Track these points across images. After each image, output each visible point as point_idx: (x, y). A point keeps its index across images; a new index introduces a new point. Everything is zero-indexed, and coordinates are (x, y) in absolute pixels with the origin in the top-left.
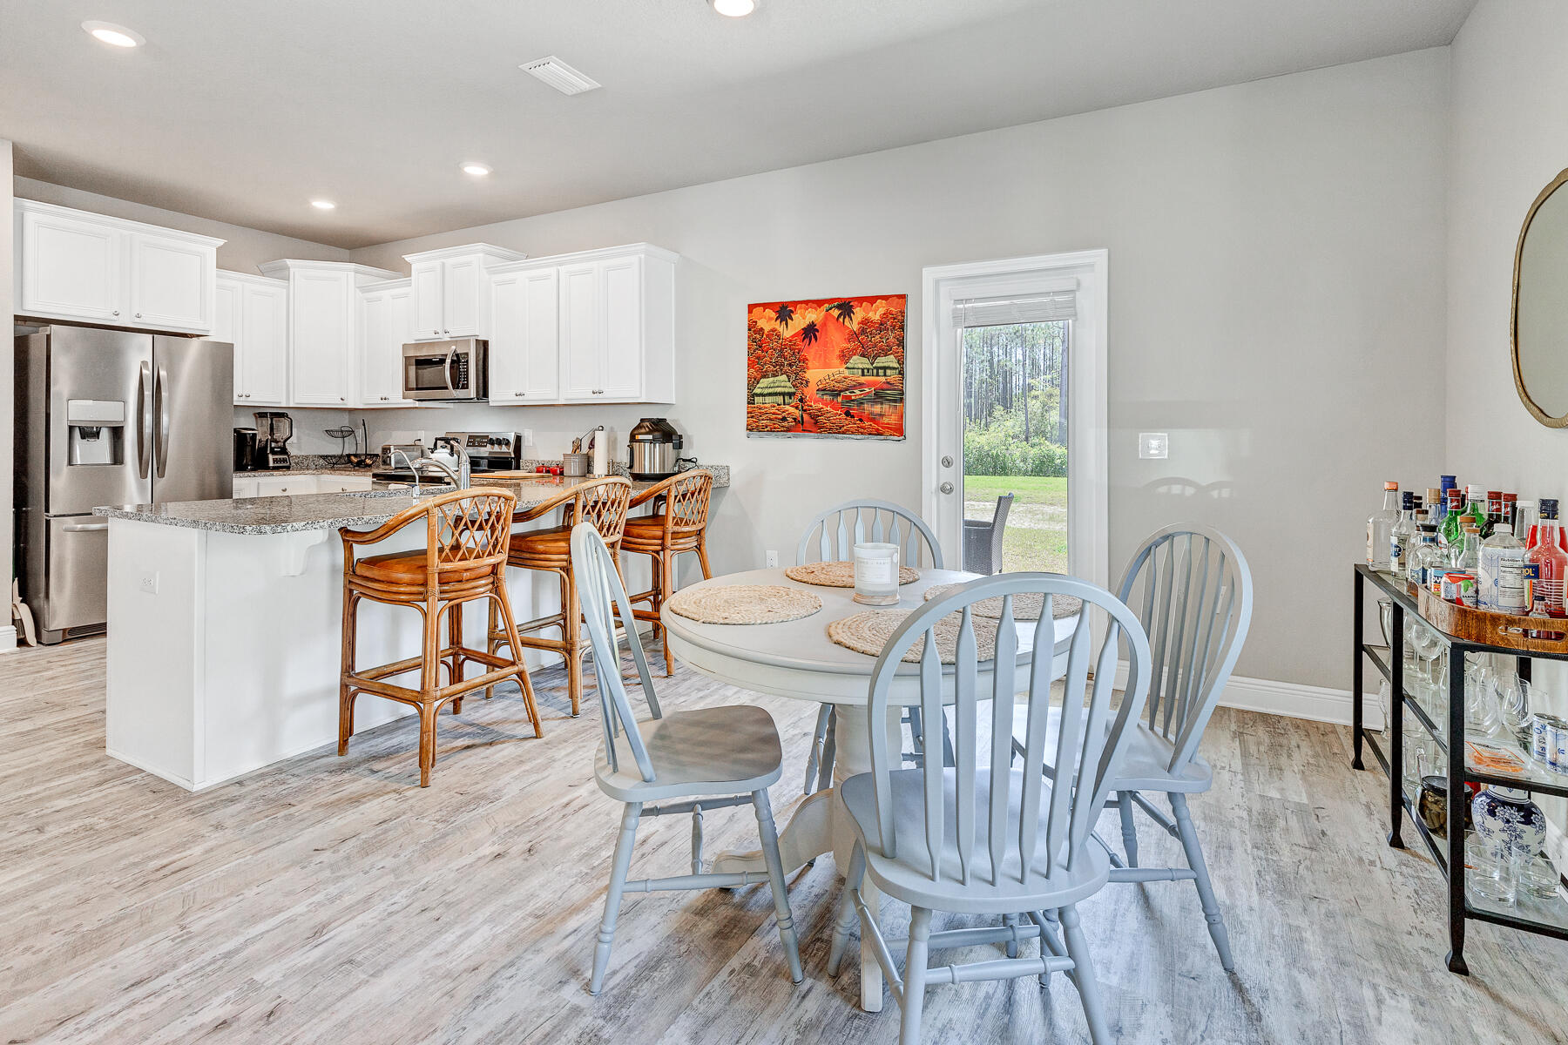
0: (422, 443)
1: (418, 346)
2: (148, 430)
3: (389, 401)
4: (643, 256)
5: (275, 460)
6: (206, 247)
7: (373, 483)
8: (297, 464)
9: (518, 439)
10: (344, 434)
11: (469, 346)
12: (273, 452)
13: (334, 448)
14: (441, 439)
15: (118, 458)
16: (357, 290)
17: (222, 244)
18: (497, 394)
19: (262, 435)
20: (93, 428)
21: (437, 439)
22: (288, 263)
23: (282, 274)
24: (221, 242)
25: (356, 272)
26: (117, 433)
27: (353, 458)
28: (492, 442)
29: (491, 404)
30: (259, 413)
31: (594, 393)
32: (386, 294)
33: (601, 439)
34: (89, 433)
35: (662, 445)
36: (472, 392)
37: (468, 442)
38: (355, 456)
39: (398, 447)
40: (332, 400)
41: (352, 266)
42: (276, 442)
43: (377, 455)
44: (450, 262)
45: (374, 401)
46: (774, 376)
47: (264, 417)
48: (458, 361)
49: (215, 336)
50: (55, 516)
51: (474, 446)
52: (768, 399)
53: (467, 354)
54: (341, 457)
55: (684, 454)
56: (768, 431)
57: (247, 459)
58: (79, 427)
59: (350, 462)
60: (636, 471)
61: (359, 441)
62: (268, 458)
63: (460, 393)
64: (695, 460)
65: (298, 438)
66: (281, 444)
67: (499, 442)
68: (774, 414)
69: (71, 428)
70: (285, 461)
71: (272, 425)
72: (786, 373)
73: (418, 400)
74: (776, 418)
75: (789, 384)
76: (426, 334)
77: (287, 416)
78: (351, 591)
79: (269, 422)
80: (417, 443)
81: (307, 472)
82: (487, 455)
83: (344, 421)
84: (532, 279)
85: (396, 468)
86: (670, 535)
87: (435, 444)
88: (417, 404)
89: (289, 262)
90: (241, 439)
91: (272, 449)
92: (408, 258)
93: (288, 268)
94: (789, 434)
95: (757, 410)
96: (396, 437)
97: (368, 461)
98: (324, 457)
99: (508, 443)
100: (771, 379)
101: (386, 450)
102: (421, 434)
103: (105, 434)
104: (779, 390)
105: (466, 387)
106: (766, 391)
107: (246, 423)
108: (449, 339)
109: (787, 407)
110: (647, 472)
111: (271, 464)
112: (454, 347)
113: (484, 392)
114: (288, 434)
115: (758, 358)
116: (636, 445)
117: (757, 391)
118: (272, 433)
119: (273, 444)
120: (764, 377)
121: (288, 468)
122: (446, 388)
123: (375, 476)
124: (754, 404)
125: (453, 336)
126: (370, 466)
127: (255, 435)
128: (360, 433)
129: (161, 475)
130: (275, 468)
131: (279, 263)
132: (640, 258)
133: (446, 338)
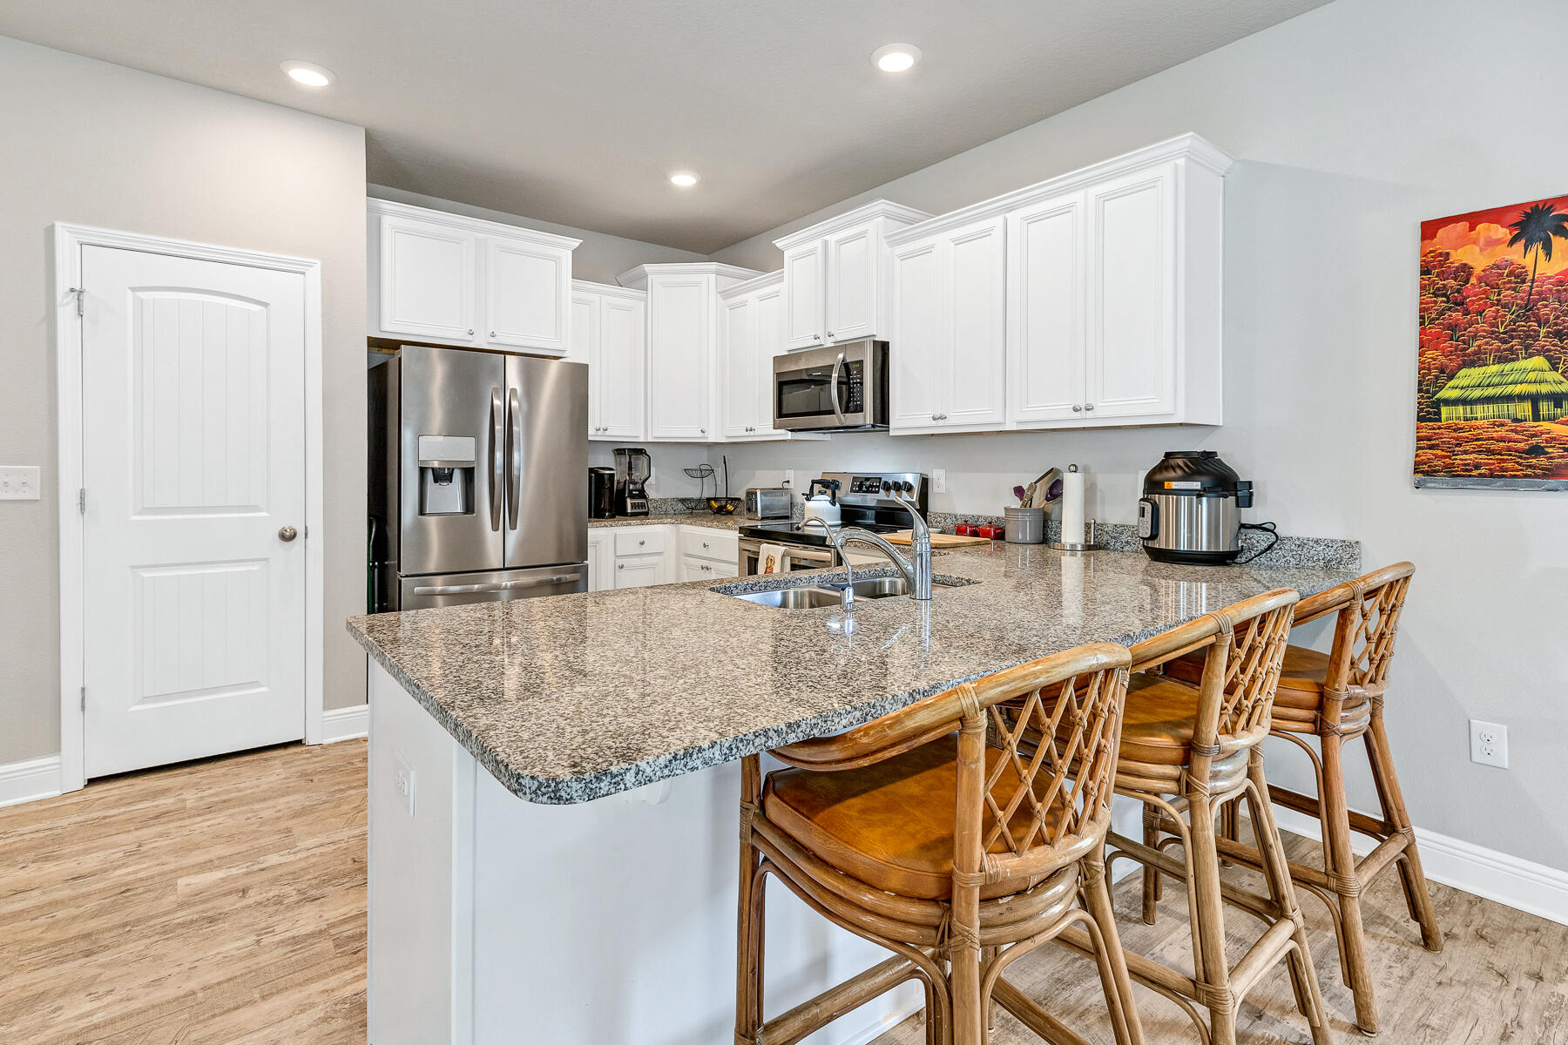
0: (791, 485)
1: (794, 356)
2: (499, 471)
3: (757, 433)
4: (1181, 162)
5: (633, 506)
6: (562, 248)
7: (740, 539)
8: (655, 508)
9: (925, 482)
10: (704, 473)
11: (864, 353)
12: (632, 497)
13: (693, 490)
14: (818, 482)
15: (469, 506)
16: (719, 295)
17: (578, 244)
18: (900, 420)
19: (620, 476)
20: (444, 469)
21: (813, 482)
22: (646, 269)
23: (640, 283)
24: (576, 243)
25: (718, 273)
26: (469, 474)
27: (713, 502)
28: (887, 487)
29: (892, 433)
30: (617, 450)
31: (1075, 410)
32: (751, 297)
33: (1073, 486)
34: (442, 476)
35: (1213, 500)
36: (867, 416)
37: (853, 486)
38: (716, 499)
39: (765, 492)
40: (690, 433)
41: (713, 266)
42: (635, 483)
43: (739, 499)
44: (832, 239)
45: (737, 433)
46: (1501, 360)
47: (622, 454)
48: (850, 371)
49: (573, 357)
50: (406, 576)
51: (860, 490)
52: (1479, 410)
53: (861, 362)
54: (699, 500)
55: (1249, 516)
56: (1481, 475)
57: (605, 504)
58: (433, 469)
59: (710, 507)
60: (1160, 544)
61: (719, 483)
62: (625, 503)
63: (852, 419)
64: (1272, 527)
65: (657, 478)
66: (639, 486)
67: (898, 487)
68: (1502, 440)
69: (423, 471)
70: (643, 506)
71: (630, 463)
72: (1542, 352)
73: (791, 431)
74: (1509, 449)
75: (1557, 376)
76: (803, 341)
77: (645, 453)
78: (755, 851)
79: (628, 460)
80: (786, 485)
81: (665, 521)
82: (873, 504)
83: (702, 458)
84: (958, 242)
85: (763, 519)
86: (1340, 704)
87: (812, 488)
88: (789, 436)
89: (648, 267)
90: (598, 480)
91: (630, 491)
92: (780, 243)
93: (645, 276)
94: (1552, 482)
95: (1447, 436)
96: (759, 478)
97: (730, 507)
98: (683, 501)
99: (909, 488)
100: (1495, 368)
101: (751, 494)
102: (790, 474)
103: (457, 476)
104: (1518, 389)
105: (860, 409)
106: (1477, 393)
107: (604, 460)
108: (833, 345)
109: (1546, 425)
110: (1184, 547)
111: (629, 510)
112: (841, 356)
113: (883, 416)
114: (646, 474)
115: (1453, 327)
116: (1161, 499)
117: (1446, 393)
118: (630, 475)
119: (631, 487)
120: (1465, 365)
121: (646, 514)
122: (832, 412)
123: (741, 530)
124: (1439, 420)
125: (840, 339)
126: (730, 513)
127: (613, 475)
128: (720, 471)
129: (513, 527)
130: (634, 515)
131: (637, 270)
132: (1176, 167)
133: (829, 343)
